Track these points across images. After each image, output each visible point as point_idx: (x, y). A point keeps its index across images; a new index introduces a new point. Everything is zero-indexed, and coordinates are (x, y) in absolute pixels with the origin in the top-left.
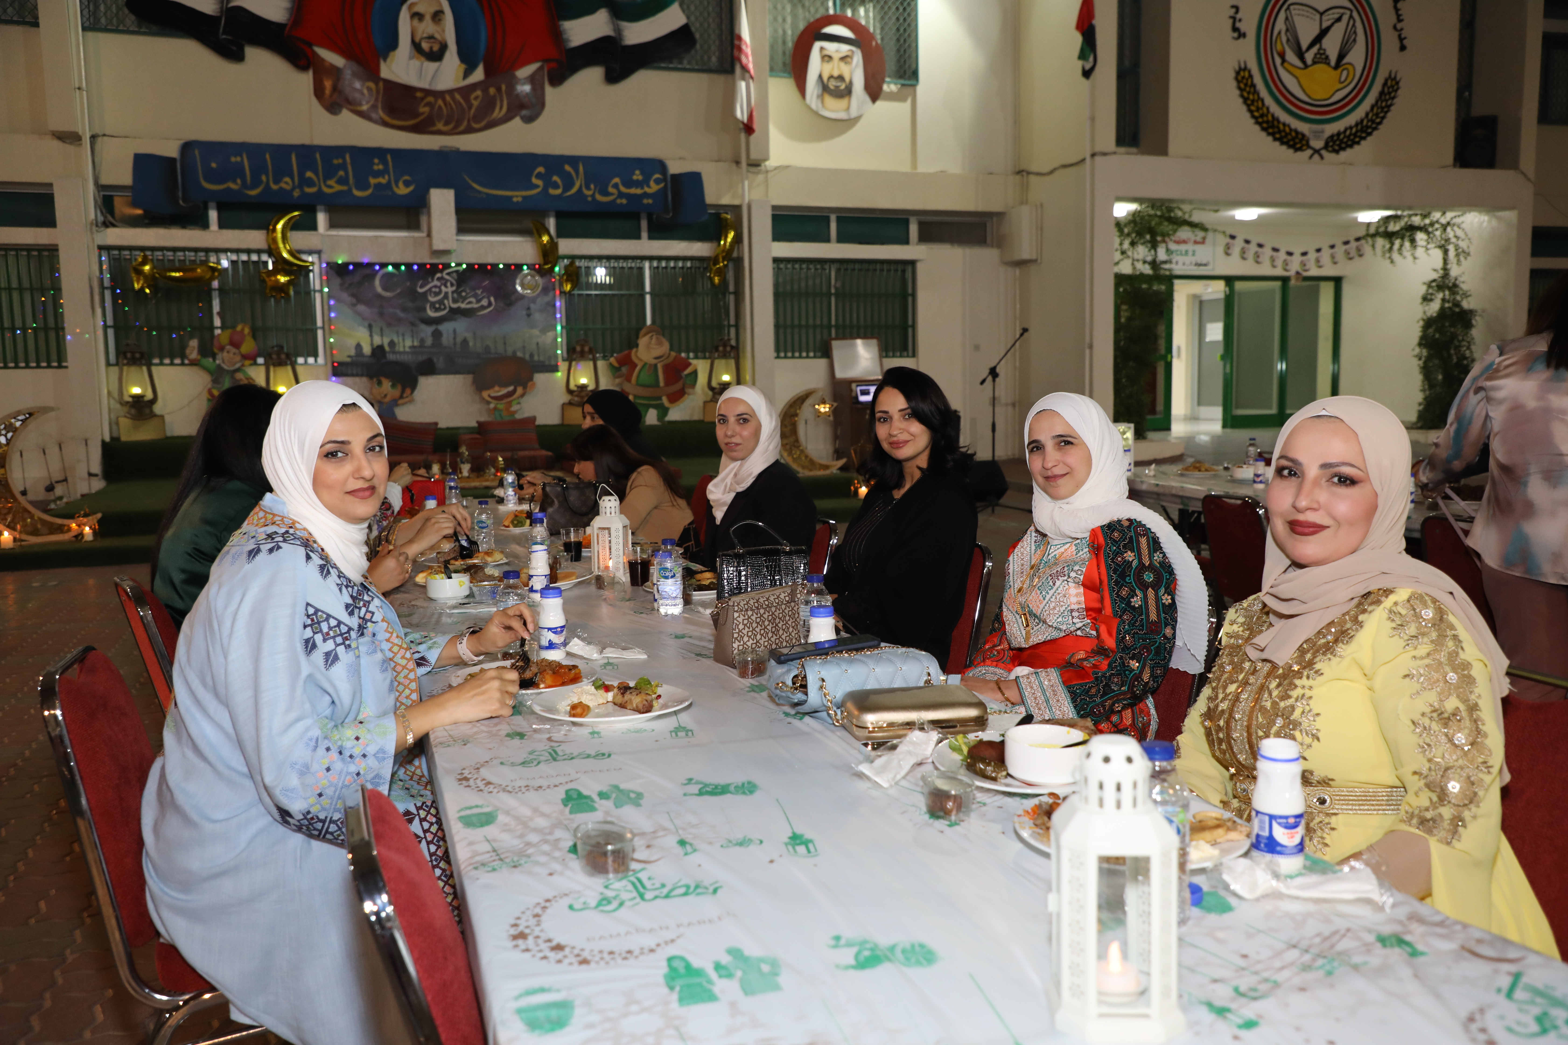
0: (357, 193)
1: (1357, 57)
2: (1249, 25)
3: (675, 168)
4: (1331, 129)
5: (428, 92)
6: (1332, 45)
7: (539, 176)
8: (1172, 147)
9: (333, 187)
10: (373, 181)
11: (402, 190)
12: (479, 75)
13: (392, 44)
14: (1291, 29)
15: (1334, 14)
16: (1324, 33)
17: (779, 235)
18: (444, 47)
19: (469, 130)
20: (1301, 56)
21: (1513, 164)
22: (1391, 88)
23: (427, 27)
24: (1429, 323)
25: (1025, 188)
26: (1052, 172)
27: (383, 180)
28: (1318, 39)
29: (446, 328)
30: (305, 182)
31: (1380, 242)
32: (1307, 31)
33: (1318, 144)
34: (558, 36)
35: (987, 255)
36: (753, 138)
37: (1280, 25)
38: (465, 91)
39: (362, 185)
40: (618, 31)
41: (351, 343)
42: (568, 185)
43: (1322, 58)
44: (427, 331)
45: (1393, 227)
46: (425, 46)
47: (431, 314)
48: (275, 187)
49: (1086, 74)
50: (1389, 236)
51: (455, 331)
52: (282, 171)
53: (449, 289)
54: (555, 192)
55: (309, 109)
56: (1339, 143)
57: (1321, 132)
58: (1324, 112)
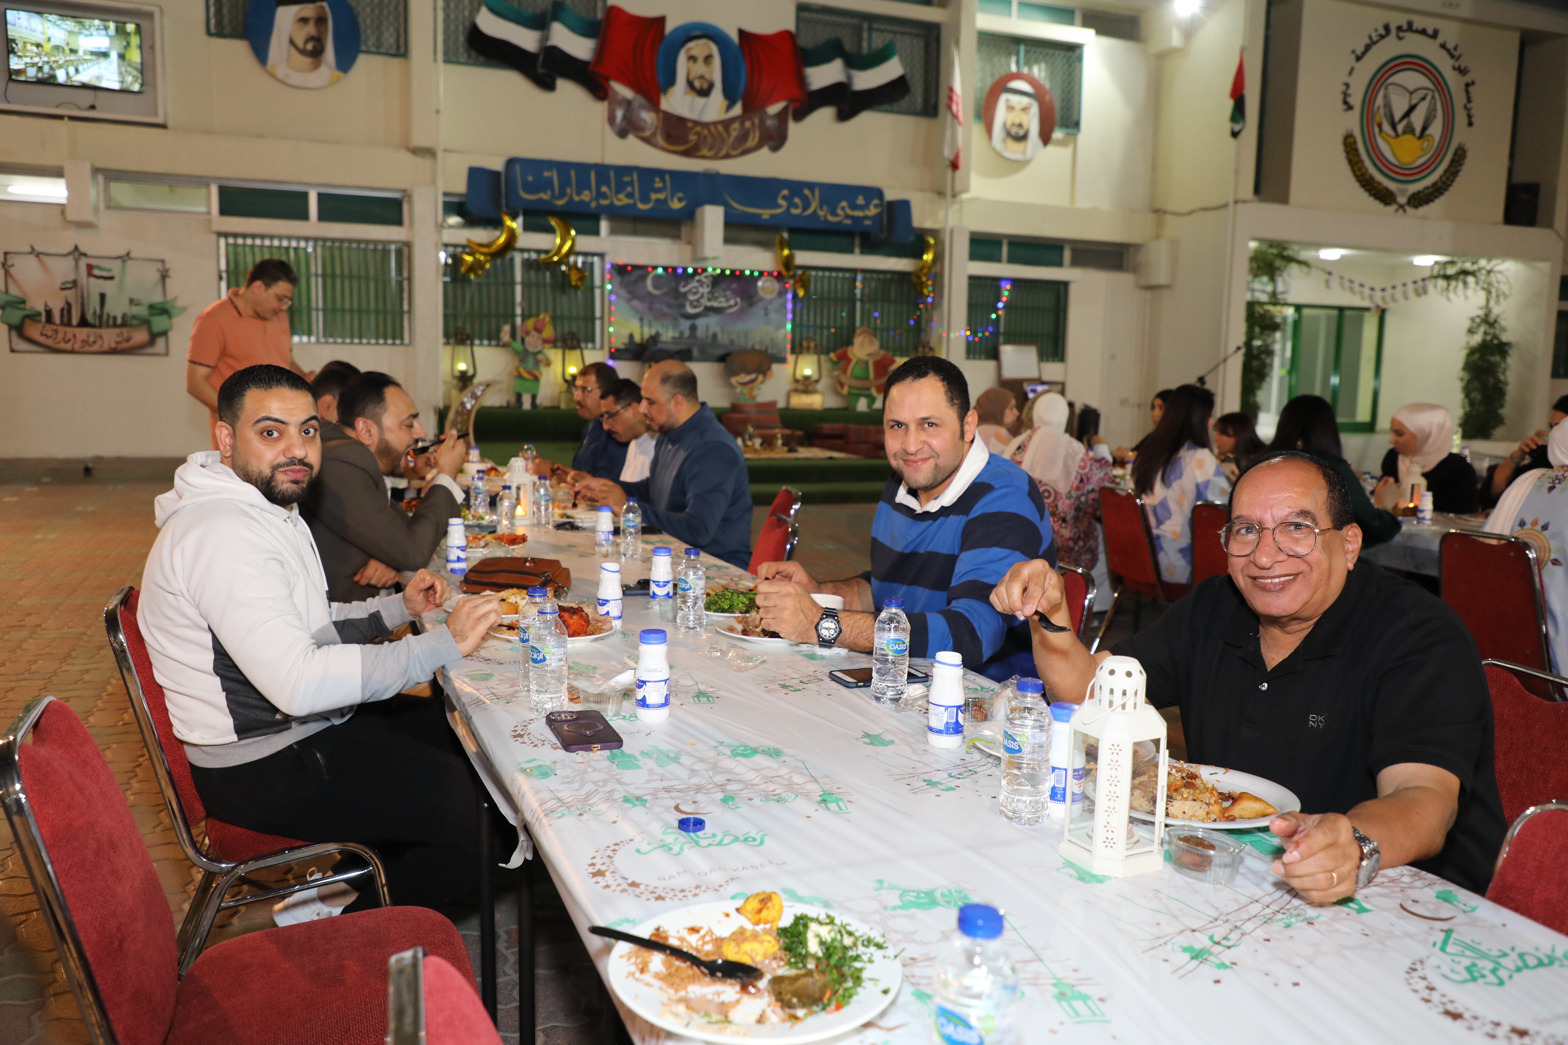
0: (641, 206)
1: (1436, 130)
2: (1356, 100)
3: (890, 195)
4: (1414, 188)
5: (697, 123)
6: (1417, 118)
7: (784, 198)
8: (1292, 197)
9: (622, 200)
10: (654, 196)
11: (676, 205)
12: (737, 110)
13: (671, 81)
14: (1388, 105)
15: (1421, 94)
16: (1412, 108)
17: (974, 256)
18: (711, 86)
19: (728, 156)
20: (1394, 126)
21: (1549, 224)
22: (1460, 156)
23: (699, 68)
24: (1472, 352)
25: (1160, 224)
26: (1190, 213)
27: (661, 196)
28: (1407, 114)
29: (701, 323)
30: (600, 195)
31: (1441, 283)
32: (1399, 107)
33: (1402, 200)
34: (801, 80)
35: (1125, 279)
36: (959, 173)
37: (1380, 101)
38: (727, 124)
39: (645, 199)
40: (849, 77)
41: (625, 332)
42: (806, 206)
43: (1409, 130)
44: (685, 324)
45: (1451, 271)
46: (697, 84)
47: (690, 310)
48: (576, 198)
49: (1235, 134)
50: (1447, 278)
51: (708, 325)
52: (583, 185)
53: (705, 290)
54: (796, 211)
55: (607, 133)
56: (1418, 200)
57: (1404, 191)
58: (1408, 174)
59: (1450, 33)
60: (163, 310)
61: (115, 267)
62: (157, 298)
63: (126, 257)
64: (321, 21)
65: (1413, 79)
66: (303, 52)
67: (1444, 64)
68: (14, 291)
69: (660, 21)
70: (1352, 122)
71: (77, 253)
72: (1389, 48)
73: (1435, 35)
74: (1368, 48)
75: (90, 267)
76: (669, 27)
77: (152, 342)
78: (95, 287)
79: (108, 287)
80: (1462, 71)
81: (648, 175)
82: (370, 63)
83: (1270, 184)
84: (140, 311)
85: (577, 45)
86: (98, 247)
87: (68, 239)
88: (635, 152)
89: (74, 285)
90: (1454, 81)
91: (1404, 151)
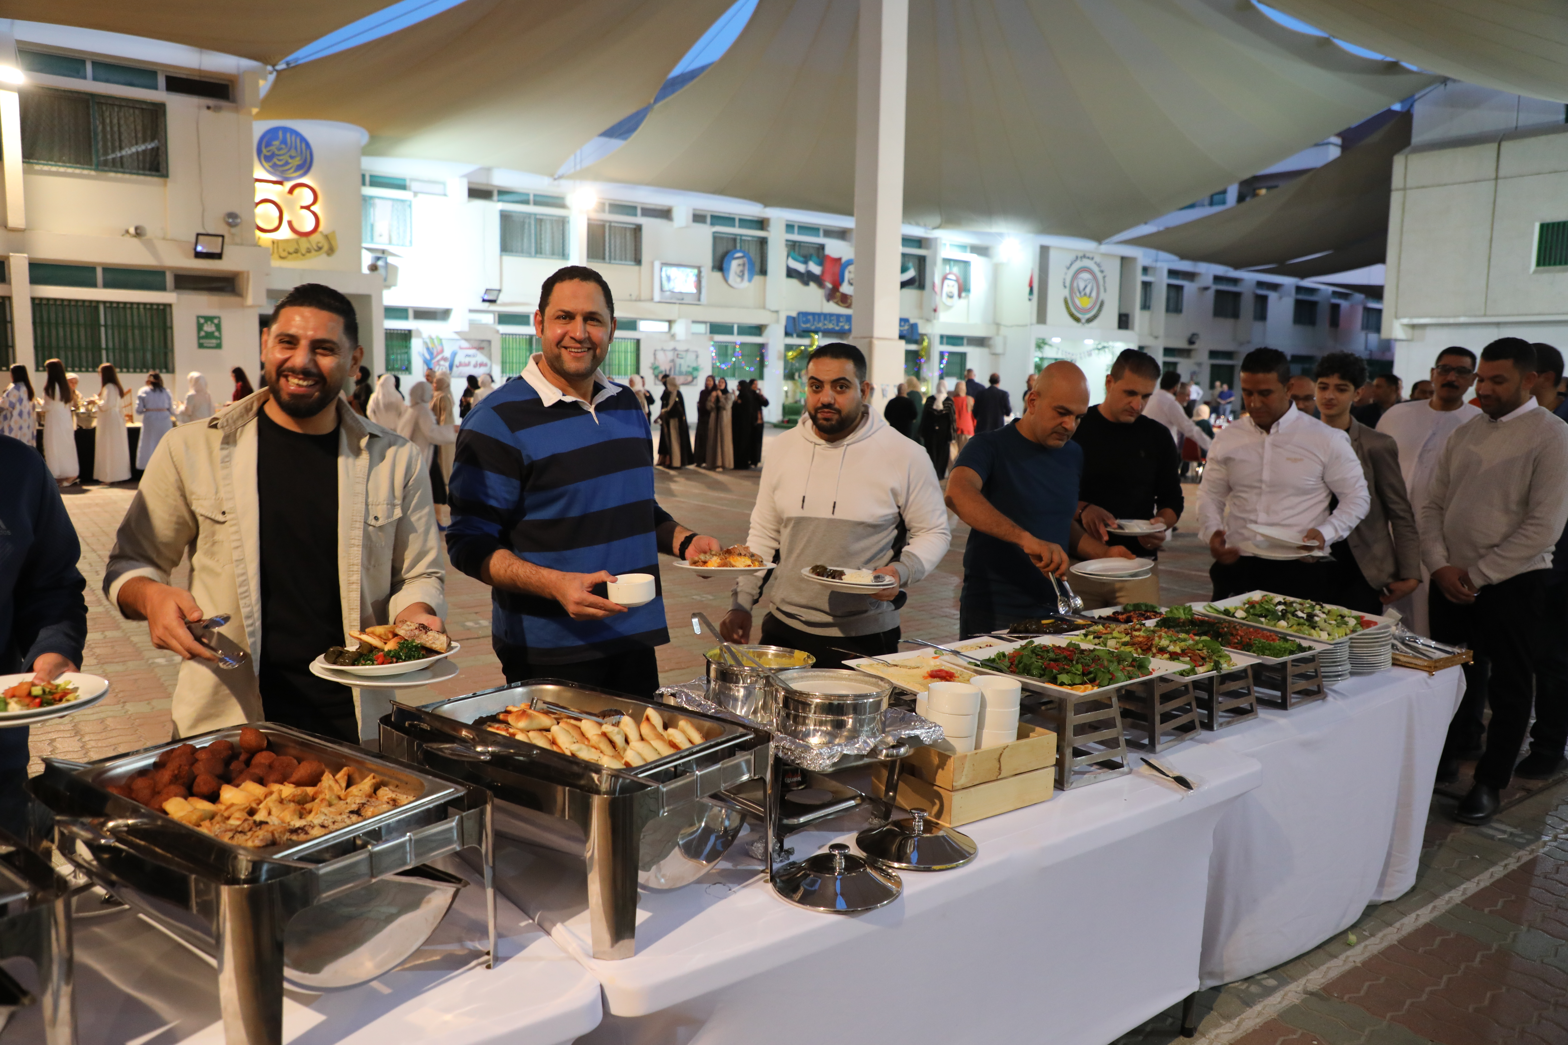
0: (837, 328)
1: (1094, 294)
2: (1068, 284)
3: (912, 321)
4: (1087, 316)
5: (851, 296)
6: (1088, 290)
8: (1048, 322)
9: (830, 326)
10: (840, 324)
11: (847, 327)
14: (1078, 286)
15: (1089, 281)
16: (1086, 287)
17: (940, 344)
20: (1080, 292)
21: (1133, 329)
22: (1102, 304)
23: (852, 276)
25: (998, 329)
26: (1012, 326)
27: (842, 324)
28: (1084, 289)
30: (825, 324)
31: (1097, 351)
32: (1082, 286)
33: (1083, 321)
35: (985, 350)
36: (937, 314)
37: (1075, 284)
39: (838, 325)
43: (1085, 294)
45: (1100, 347)
46: (851, 281)
48: (818, 326)
49: (1030, 300)
50: (1099, 349)
52: (819, 321)
55: (825, 301)
56: (1089, 321)
57: (1084, 317)
58: (1085, 311)
59: (1098, 259)
60: (696, 369)
61: (684, 354)
62: (694, 365)
63: (687, 351)
64: (744, 265)
65: (1086, 276)
66: (739, 276)
67: (1096, 269)
68: (657, 364)
69: (840, 259)
70: (1066, 292)
71: (675, 350)
72: (1078, 265)
73: (1092, 259)
74: (1071, 265)
75: (677, 354)
76: (843, 260)
77: (692, 381)
78: (678, 361)
79: (682, 361)
80: (1102, 272)
81: (838, 316)
82: (757, 279)
83: (1042, 317)
84: (690, 369)
85: (816, 269)
86: (681, 347)
87: (672, 344)
88: (832, 308)
89: (673, 361)
90: (1099, 276)
91: (1083, 302)
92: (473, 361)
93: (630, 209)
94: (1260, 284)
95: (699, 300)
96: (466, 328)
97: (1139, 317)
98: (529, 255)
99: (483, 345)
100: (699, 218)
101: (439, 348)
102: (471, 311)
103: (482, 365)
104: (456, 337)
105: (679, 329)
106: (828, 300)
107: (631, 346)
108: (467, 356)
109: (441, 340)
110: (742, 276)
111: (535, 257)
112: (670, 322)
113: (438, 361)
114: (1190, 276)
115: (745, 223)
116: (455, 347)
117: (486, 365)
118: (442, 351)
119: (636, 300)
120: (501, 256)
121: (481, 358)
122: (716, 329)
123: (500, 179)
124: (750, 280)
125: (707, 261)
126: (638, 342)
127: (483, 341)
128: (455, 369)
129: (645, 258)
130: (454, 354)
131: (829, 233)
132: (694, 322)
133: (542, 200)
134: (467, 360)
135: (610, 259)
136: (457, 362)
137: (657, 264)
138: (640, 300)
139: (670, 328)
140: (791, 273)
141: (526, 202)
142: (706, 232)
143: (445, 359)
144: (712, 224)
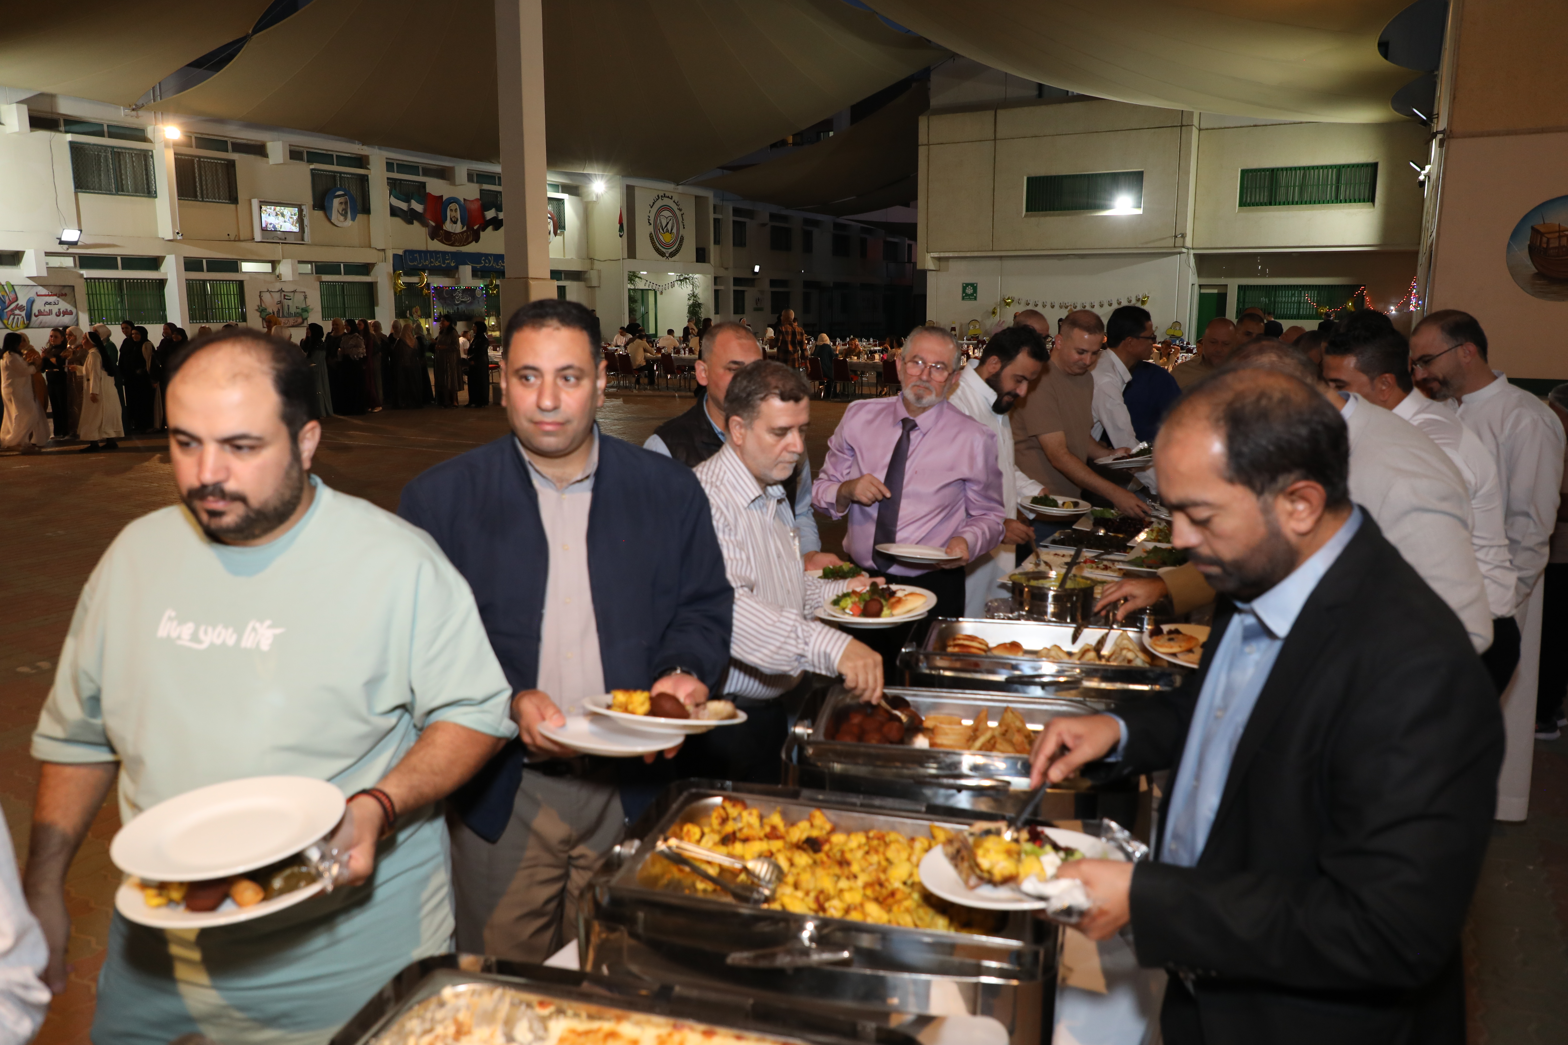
0: (444, 266)
1: (675, 231)
2: (652, 222)
4: (670, 251)
5: (454, 233)
6: (669, 227)
7: (484, 260)
8: (637, 256)
9: (437, 264)
11: (453, 265)
12: (465, 229)
13: (446, 219)
14: (661, 223)
15: (669, 218)
16: (668, 223)
18: (457, 219)
19: (464, 245)
20: (663, 230)
21: (709, 262)
22: (682, 239)
23: (454, 214)
24: (690, 307)
25: (592, 263)
26: (604, 261)
27: (447, 262)
28: (666, 226)
29: (460, 307)
30: (431, 262)
31: (679, 282)
32: (664, 223)
33: (667, 255)
34: (484, 216)
35: (582, 284)
37: (658, 221)
38: (462, 233)
39: (444, 263)
40: (497, 214)
41: (439, 311)
42: (489, 263)
43: (667, 231)
44: (456, 307)
45: (682, 278)
46: (453, 219)
47: (457, 302)
48: (423, 263)
49: (621, 236)
50: (680, 280)
51: (462, 307)
52: (426, 260)
53: (460, 295)
54: (487, 265)
55: (429, 239)
56: (672, 255)
57: (667, 252)
58: (668, 246)
59: (676, 198)
60: (305, 310)
61: (291, 295)
62: (304, 306)
63: (294, 292)
64: (346, 203)
65: (666, 213)
66: (342, 214)
67: (675, 207)
68: (263, 306)
70: (651, 229)
71: (281, 291)
72: (660, 203)
73: (671, 198)
74: (654, 203)
75: (285, 295)
76: (444, 199)
78: (286, 302)
79: (290, 302)
80: (680, 210)
81: (444, 253)
82: (360, 217)
83: (632, 253)
84: (299, 311)
85: (418, 207)
86: (287, 288)
87: (278, 286)
88: (436, 245)
89: (280, 302)
90: (678, 213)
91: (667, 238)
92: (55, 309)
93: (220, 144)
94: (807, 221)
95: (303, 240)
96: (44, 273)
97: (713, 251)
98: (109, 192)
99: (64, 291)
100: (295, 154)
101: (12, 296)
102: (48, 254)
103: (65, 313)
104: (32, 283)
105: (286, 269)
106: (433, 239)
107: (234, 288)
108: (46, 303)
109: (13, 286)
110: (345, 215)
111: (117, 194)
112: (274, 263)
113: (12, 310)
114: (750, 214)
115: (344, 160)
116: (32, 294)
117: (71, 313)
118: (16, 299)
119: (235, 241)
120: (76, 193)
121: (64, 305)
122: (322, 268)
123: (66, 107)
124: (353, 219)
125: (308, 199)
126: (241, 284)
127: (64, 286)
128: (33, 318)
129: (242, 196)
130: (31, 302)
131: (428, 172)
132: (300, 262)
133: (117, 132)
134: (48, 308)
135: (202, 197)
136: (35, 310)
137: (255, 203)
138: (239, 240)
139: (274, 268)
140: (394, 212)
141: (101, 134)
142: (304, 170)
143: (21, 308)
144: (310, 161)
